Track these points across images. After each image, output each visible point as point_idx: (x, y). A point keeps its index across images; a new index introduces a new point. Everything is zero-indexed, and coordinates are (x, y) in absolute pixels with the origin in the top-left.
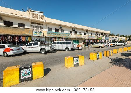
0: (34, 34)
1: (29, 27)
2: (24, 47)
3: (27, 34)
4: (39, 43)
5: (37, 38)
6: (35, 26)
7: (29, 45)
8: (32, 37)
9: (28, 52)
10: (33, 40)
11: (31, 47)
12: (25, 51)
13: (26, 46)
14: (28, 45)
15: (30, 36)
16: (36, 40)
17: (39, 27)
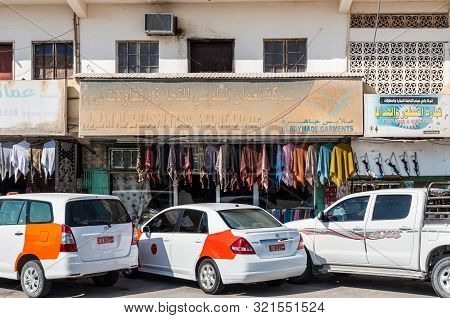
0: (373, 121)
1: (338, 66)
2: (310, 231)
3: (323, 122)
4: (418, 196)
5: (399, 152)
6: (383, 47)
7: (339, 212)
8: (360, 149)
9: (333, 269)
10: (362, 172)
11: (360, 235)
12: (316, 262)
13: (320, 225)
14: (336, 219)
15: (346, 142)
16: (388, 171)
17: (410, 46)
